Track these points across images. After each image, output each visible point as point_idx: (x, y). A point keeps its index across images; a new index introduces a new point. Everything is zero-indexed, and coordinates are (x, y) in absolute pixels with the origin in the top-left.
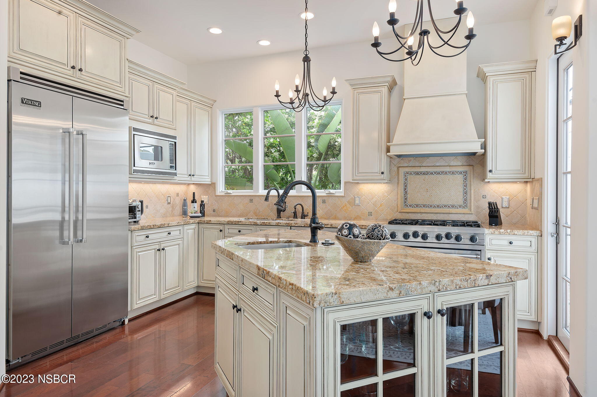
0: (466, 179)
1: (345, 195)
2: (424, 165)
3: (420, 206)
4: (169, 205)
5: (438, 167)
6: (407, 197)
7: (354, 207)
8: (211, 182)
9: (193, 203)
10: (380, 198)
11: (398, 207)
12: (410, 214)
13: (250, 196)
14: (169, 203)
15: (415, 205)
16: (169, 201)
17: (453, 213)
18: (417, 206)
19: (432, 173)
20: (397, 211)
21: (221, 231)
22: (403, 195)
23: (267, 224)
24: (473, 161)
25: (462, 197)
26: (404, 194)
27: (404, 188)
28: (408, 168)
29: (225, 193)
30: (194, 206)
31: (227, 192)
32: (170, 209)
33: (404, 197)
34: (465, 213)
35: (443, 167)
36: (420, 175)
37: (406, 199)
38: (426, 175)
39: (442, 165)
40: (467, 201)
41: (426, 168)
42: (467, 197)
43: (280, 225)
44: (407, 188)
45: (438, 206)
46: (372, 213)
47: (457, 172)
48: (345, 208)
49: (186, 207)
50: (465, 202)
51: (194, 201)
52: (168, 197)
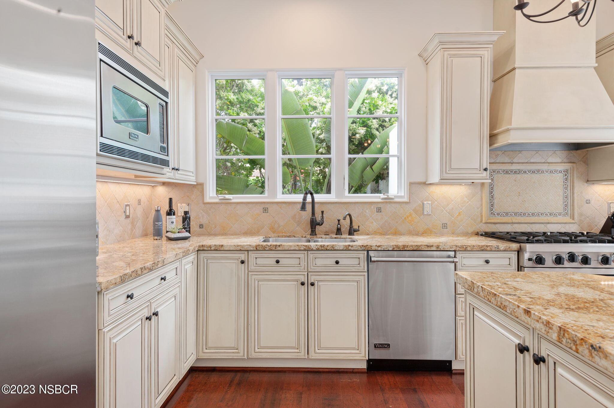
0: (566, 179)
1: (410, 200)
2: (515, 161)
3: (510, 214)
4: (128, 220)
5: (535, 164)
6: (494, 203)
7: (422, 217)
8: (196, 182)
9: (169, 215)
10: (459, 205)
11: (482, 216)
12: (498, 225)
13: (264, 203)
14: (127, 217)
15: (504, 213)
16: (128, 214)
17: (553, 222)
18: (507, 214)
19: (525, 172)
20: (481, 221)
21: (243, 262)
22: (489, 201)
23: (328, 248)
24: (574, 158)
25: (562, 203)
26: (490, 199)
27: (490, 191)
28: (497, 165)
29: (220, 200)
30: (172, 220)
31: (225, 197)
32: (130, 227)
33: (490, 203)
34: (567, 222)
35: (538, 164)
36: (510, 174)
37: (492, 205)
38: (518, 174)
39: (537, 161)
40: (568, 208)
41: (520, 164)
42: (567, 203)
43: (352, 249)
44: (494, 191)
45: (533, 214)
46: (447, 224)
47: (556, 171)
48: (410, 218)
49: (161, 223)
50: (566, 208)
51: (170, 212)
52: (126, 206)
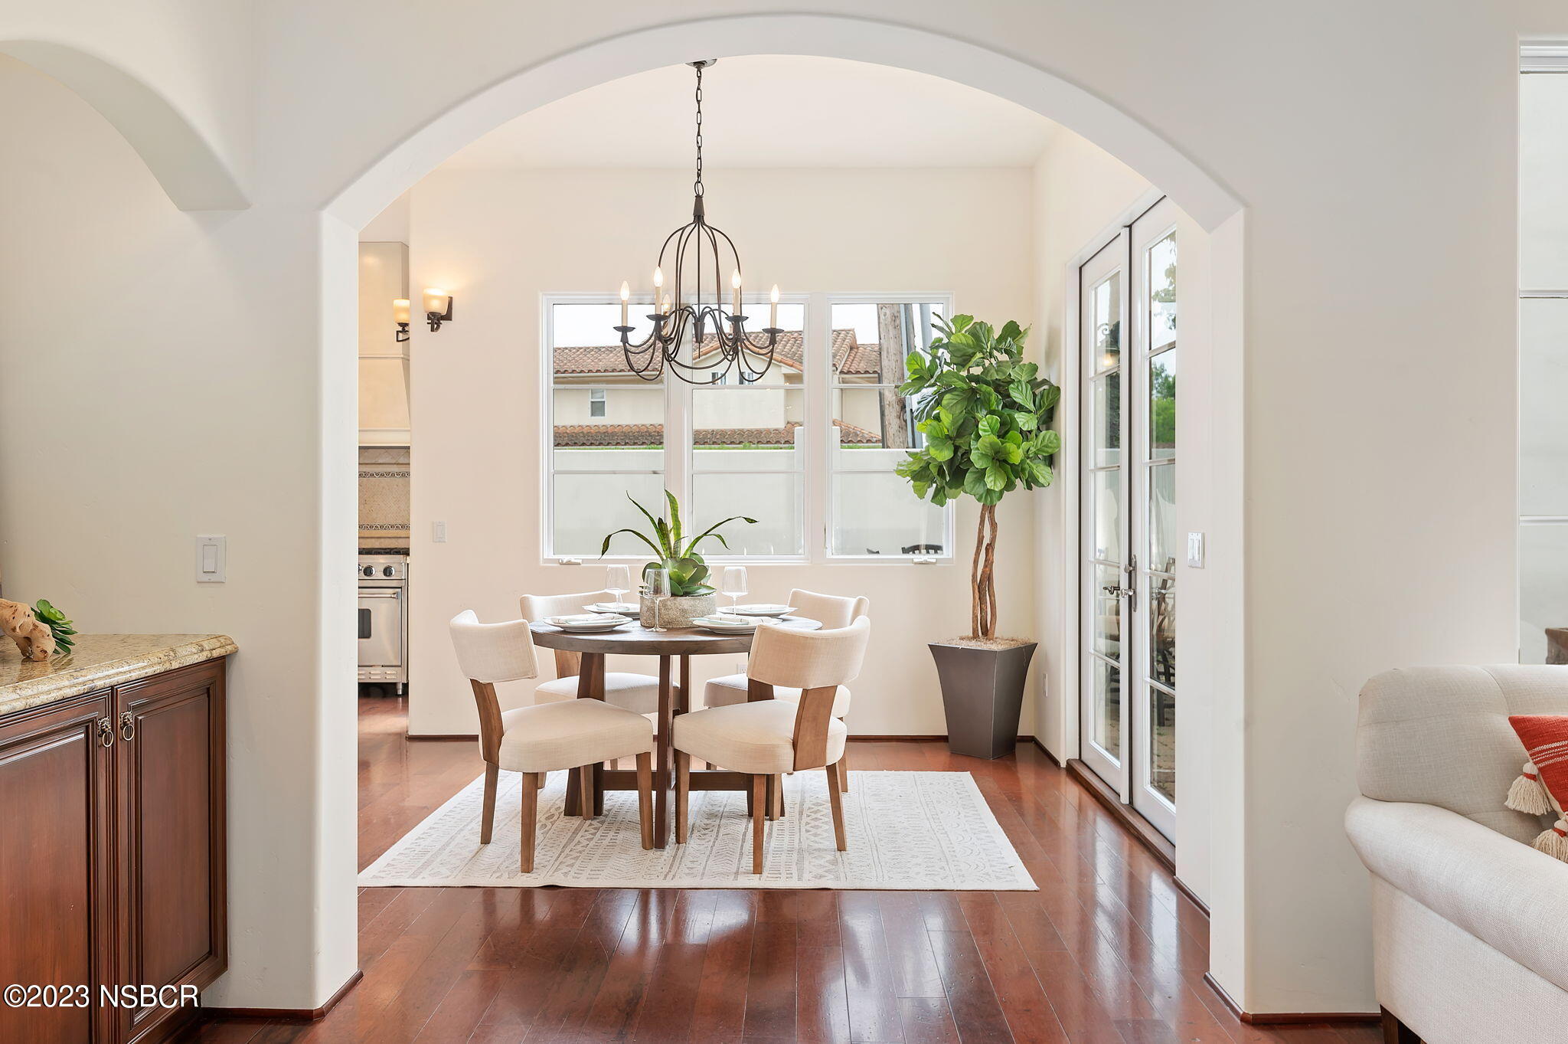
5: (381, 466)
19: (372, 475)
35: (387, 466)
